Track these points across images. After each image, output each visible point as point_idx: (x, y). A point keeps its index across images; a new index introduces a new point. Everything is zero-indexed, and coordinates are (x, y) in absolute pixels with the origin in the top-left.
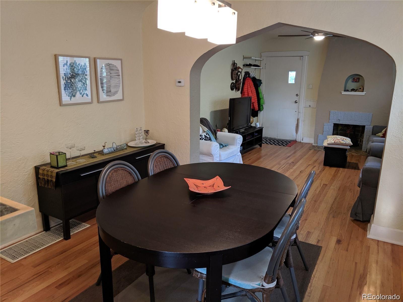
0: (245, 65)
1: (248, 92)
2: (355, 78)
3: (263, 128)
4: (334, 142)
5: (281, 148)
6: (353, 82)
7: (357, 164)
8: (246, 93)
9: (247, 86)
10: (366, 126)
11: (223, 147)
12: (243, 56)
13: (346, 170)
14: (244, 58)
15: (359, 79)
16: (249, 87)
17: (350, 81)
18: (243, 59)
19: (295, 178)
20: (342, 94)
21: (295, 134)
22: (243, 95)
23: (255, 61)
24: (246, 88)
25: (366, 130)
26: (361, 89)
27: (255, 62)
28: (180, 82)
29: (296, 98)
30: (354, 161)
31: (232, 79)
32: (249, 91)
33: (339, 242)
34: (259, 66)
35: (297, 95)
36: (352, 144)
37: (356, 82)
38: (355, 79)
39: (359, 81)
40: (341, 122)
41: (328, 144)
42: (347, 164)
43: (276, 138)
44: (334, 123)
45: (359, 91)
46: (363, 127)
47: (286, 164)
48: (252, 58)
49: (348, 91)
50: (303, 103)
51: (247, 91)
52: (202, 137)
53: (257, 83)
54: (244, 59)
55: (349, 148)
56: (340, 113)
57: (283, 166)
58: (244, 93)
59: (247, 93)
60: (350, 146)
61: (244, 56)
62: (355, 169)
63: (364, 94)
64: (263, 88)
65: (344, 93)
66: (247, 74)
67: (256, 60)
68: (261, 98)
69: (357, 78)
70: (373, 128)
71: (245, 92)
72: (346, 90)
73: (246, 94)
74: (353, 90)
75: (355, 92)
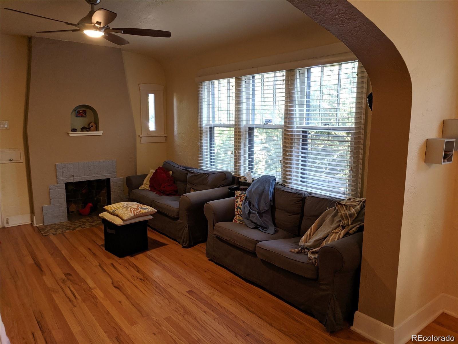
2: (80, 111)
4: (133, 215)
6: (77, 116)
10: (111, 179)
15: (86, 112)
20: (70, 135)
26: (94, 127)
36: (156, 211)
37: (82, 116)
38: (81, 113)
39: (86, 116)
40: (77, 179)
44: (65, 183)
45: (91, 130)
46: (108, 180)
49: (76, 130)
56: (72, 165)
63: (101, 134)
65: (72, 134)
69: (83, 111)
72: (73, 130)
74: (84, 129)
75: (87, 131)
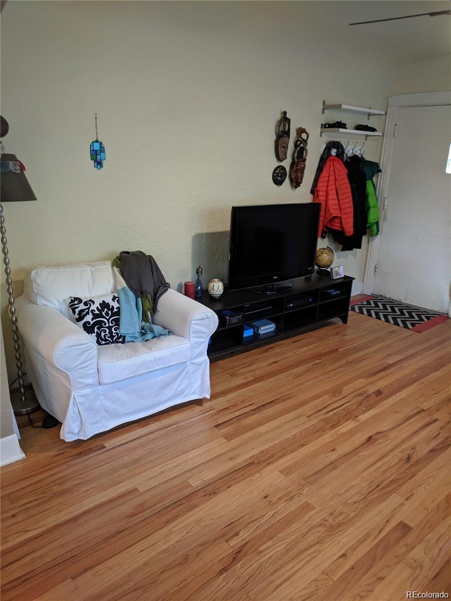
0: (327, 126)
1: (327, 191)
3: (354, 281)
5: (394, 331)
8: (321, 193)
9: (328, 175)
11: (153, 338)
12: (324, 102)
14: (326, 107)
16: (332, 178)
18: (324, 109)
19: (330, 464)
21: (449, 298)
22: (315, 197)
23: (367, 116)
24: (323, 182)
27: (369, 119)
31: (279, 158)
32: (329, 188)
34: (373, 130)
43: (403, 301)
47: (355, 397)
48: (343, 106)
51: (325, 189)
52: (88, 309)
53: (361, 170)
54: (325, 111)
57: (339, 405)
58: (317, 191)
59: (324, 194)
61: (326, 103)
64: (384, 184)
66: (334, 146)
67: (370, 115)
68: (372, 206)
71: (319, 191)
73: (322, 196)
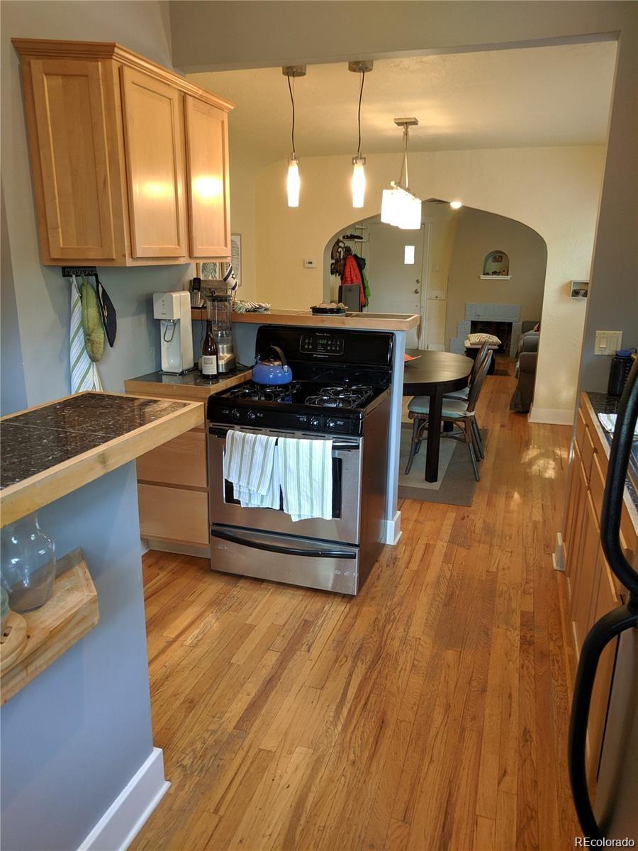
0: (346, 236)
2: (496, 256)
6: (494, 261)
7: (506, 371)
8: (348, 279)
9: (349, 268)
10: (513, 323)
13: (494, 377)
15: (501, 257)
16: (352, 269)
17: (491, 259)
20: (481, 278)
21: (417, 339)
22: (343, 282)
24: (348, 272)
25: (513, 328)
26: (505, 271)
28: (310, 263)
29: (417, 286)
30: (501, 368)
31: (332, 258)
32: (352, 275)
33: (502, 426)
34: (361, 238)
35: (418, 281)
36: (501, 344)
37: (498, 261)
38: (497, 258)
39: (501, 261)
40: (481, 319)
41: (471, 344)
42: (495, 371)
44: (470, 321)
45: (502, 275)
46: (510, 324)
49: (488, 274)
50: (426, 293)
53: (360, 263)
55: (497, 347)
56: (479, 305)
58: (345, 278)
59: (350, 279)
60: (498, 346)
62: (505, 375)
63: (509, 279)
64: (366, 271)
65: (483, 277)
66: (348, 250)
68: (366, 286)
69: (499, 257)
70: (523, 324)
72: (484, 274)
74: (495, 273)
75: (497, 275)
